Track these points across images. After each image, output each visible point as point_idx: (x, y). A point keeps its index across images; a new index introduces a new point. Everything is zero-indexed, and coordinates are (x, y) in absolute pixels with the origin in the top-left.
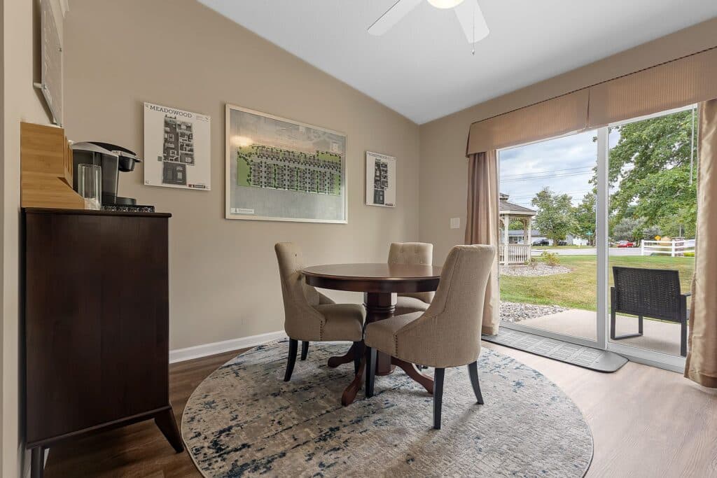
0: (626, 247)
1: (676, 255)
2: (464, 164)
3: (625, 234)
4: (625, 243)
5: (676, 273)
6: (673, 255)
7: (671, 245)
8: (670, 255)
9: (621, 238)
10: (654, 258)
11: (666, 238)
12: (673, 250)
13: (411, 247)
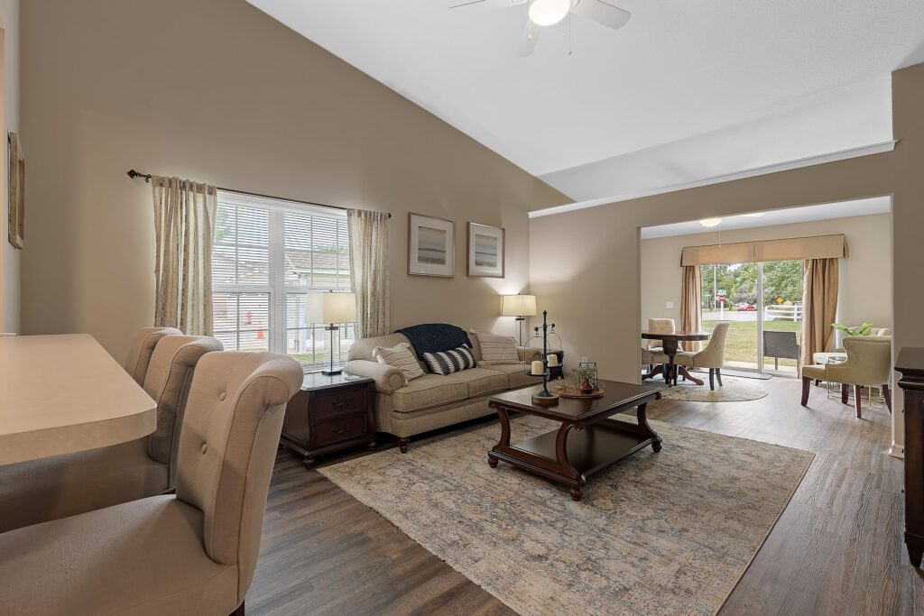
0: (746, 310)
1: (798, 320)
2: (680, 273)
3: (745, 295)
4: (746, 305)
5: (795, 333)
6: (795, 321)
7: (793, 309)
8: (792, 320)
9: (740, 300)
10: (776, 324)
11: (788, 302)
12: (796, 315)
13: (663, 321)
